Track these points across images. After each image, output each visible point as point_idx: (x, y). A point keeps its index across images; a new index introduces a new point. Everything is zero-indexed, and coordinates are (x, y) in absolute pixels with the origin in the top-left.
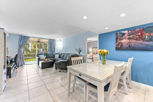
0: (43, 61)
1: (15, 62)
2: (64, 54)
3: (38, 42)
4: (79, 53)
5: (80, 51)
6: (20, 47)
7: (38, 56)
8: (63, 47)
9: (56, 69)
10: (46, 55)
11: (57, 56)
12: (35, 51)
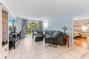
0: (36, 36)
1: (20, 36)
2: (50, 31)
3: (33, 23)
4: (65, 30)
5: (66, 29)
6: (23, 26)
7: (33, 32)
8: (48, 26)
9: (46, 42)
10: (37, 31)
11: (44, 33)
12: (31, 29)
